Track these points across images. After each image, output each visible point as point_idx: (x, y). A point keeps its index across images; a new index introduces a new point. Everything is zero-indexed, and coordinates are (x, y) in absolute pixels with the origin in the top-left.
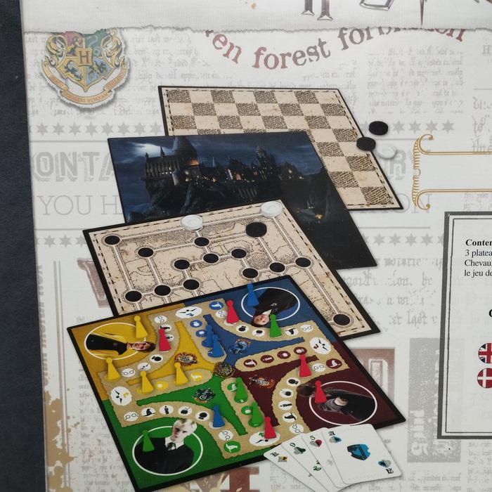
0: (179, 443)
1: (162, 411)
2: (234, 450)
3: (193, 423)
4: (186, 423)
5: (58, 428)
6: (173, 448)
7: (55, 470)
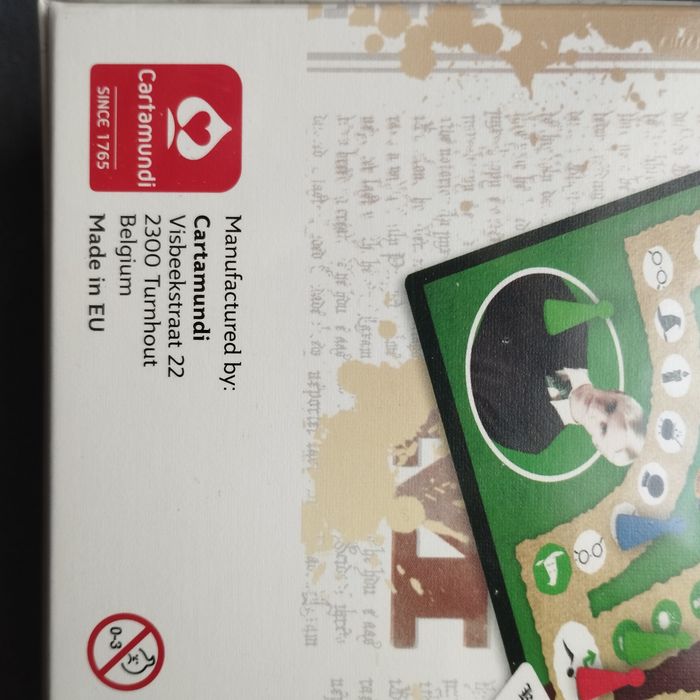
0: (568, 410)
1: (671, 364)
2: (541, 574)
3: (632, 454)
4: (630, 432)
5: (627, 43)
6: (553, 392)
7: (490, 27)
